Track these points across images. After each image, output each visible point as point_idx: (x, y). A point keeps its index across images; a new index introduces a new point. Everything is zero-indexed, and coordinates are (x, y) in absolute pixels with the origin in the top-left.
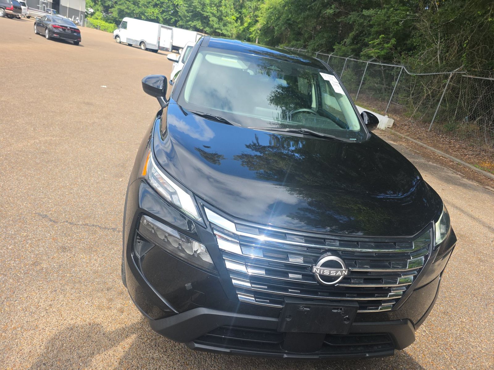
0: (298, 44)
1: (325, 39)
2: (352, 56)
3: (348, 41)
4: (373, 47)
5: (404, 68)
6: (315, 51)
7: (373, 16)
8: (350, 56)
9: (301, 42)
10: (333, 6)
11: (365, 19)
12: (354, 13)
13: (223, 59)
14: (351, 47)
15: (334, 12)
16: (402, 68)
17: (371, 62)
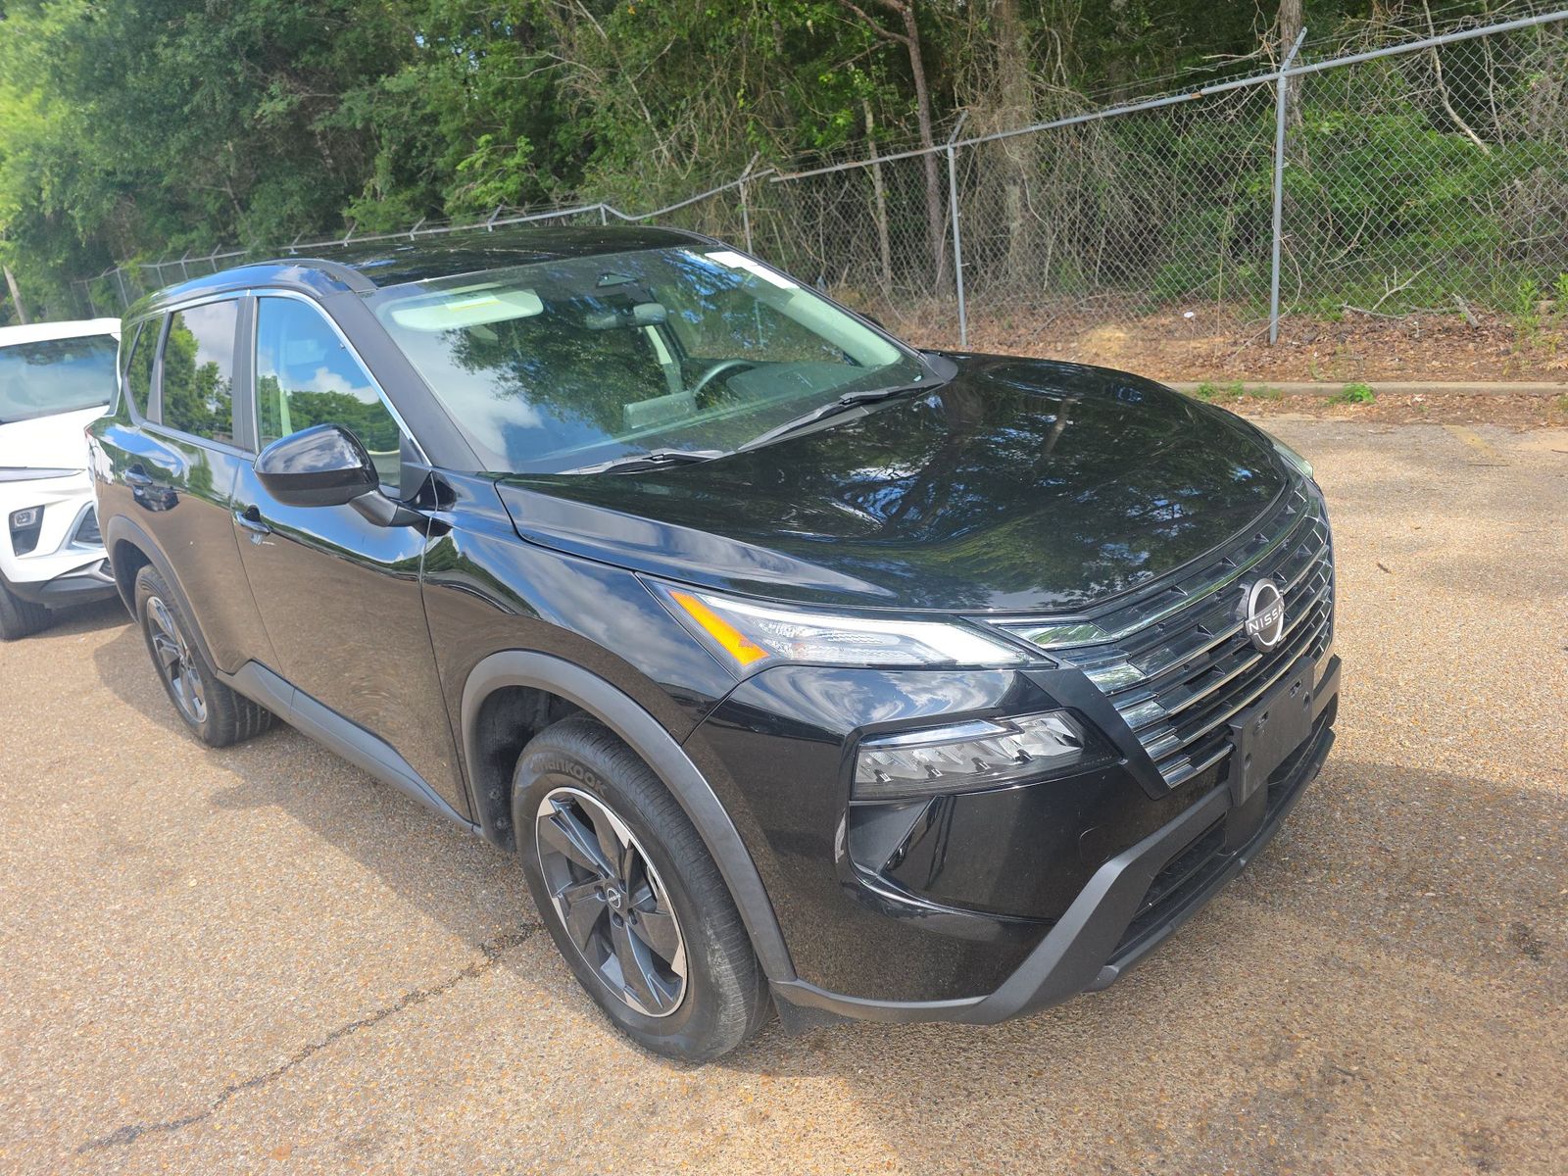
0: (193, 241)
1: (297, 198)
2: (421, 222)
3: (379, 181)
4: (473, 179)
5: (608, 208)
6: (280, 243)
7: (419, 89)
8: (417, 225)
9: (203, 230)
10: (274, 89)
11: (400, 105)
12: (349, 93)
13: (452, 306)
14: (401, 197)
15: (289, 104)
16: (602, 210)
17: (496, 220)
